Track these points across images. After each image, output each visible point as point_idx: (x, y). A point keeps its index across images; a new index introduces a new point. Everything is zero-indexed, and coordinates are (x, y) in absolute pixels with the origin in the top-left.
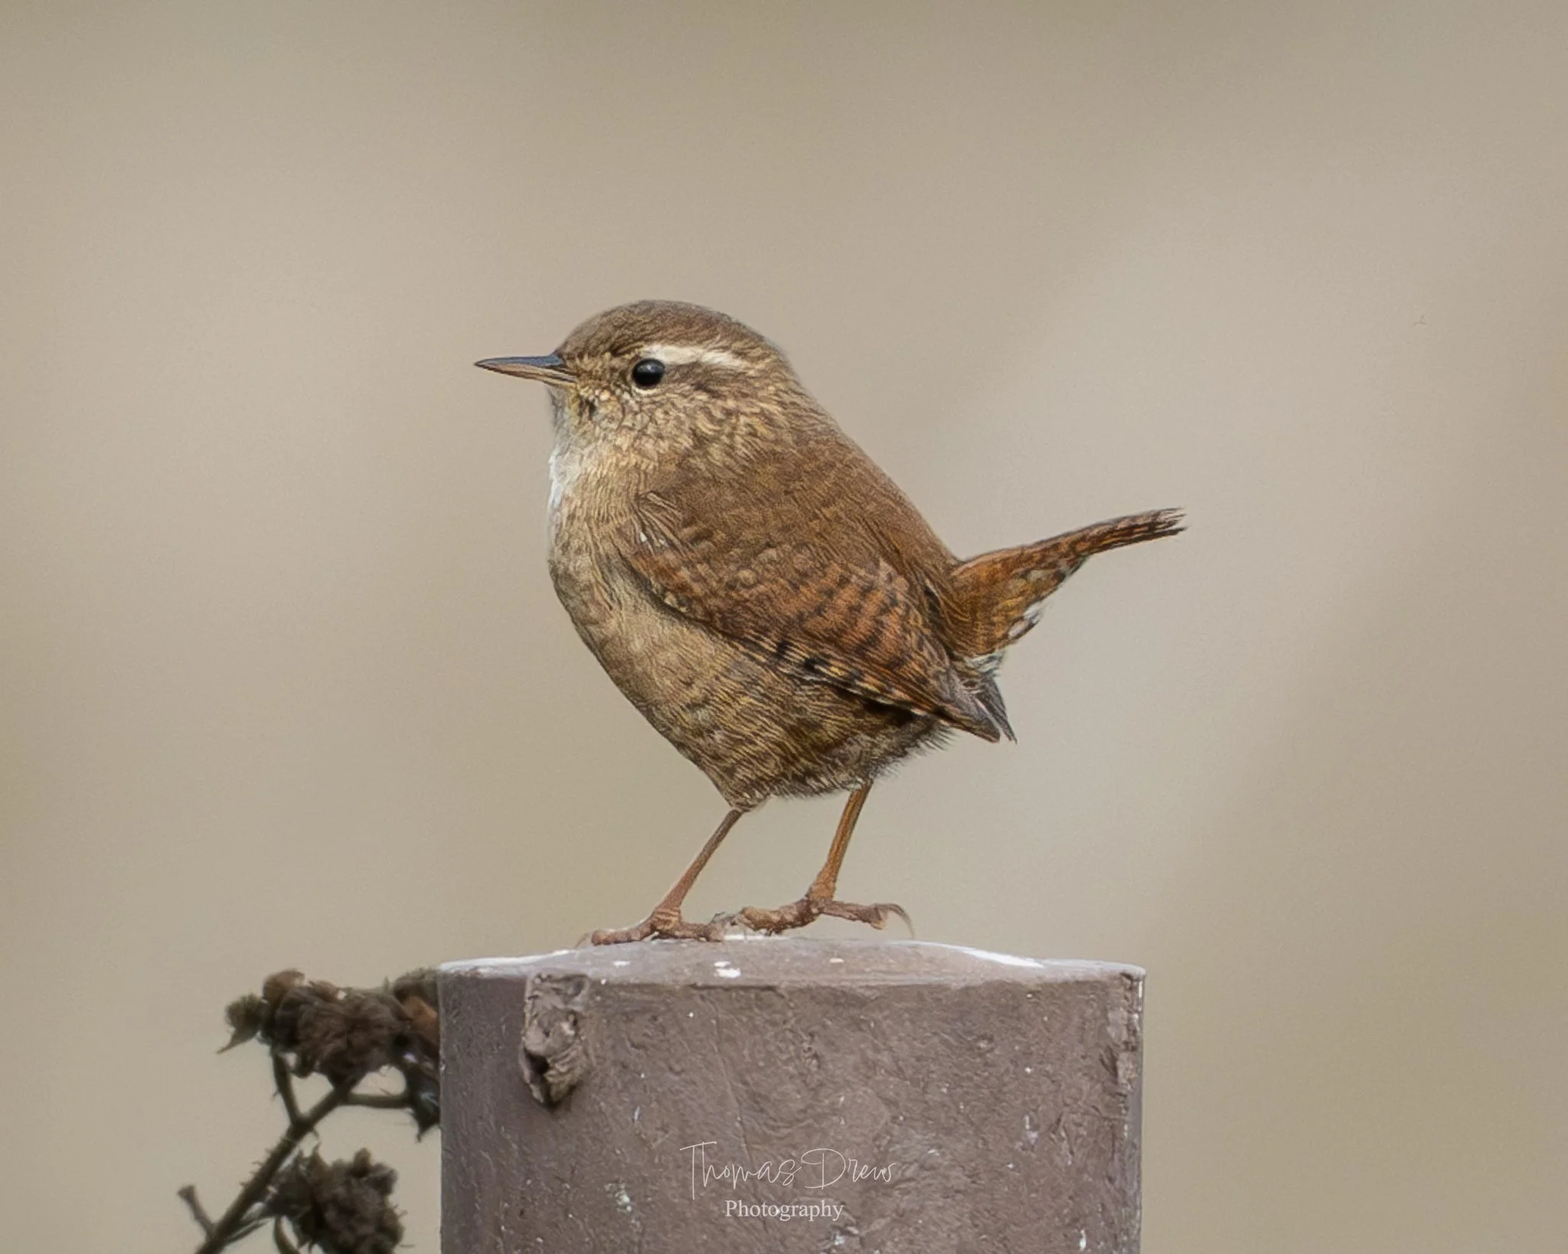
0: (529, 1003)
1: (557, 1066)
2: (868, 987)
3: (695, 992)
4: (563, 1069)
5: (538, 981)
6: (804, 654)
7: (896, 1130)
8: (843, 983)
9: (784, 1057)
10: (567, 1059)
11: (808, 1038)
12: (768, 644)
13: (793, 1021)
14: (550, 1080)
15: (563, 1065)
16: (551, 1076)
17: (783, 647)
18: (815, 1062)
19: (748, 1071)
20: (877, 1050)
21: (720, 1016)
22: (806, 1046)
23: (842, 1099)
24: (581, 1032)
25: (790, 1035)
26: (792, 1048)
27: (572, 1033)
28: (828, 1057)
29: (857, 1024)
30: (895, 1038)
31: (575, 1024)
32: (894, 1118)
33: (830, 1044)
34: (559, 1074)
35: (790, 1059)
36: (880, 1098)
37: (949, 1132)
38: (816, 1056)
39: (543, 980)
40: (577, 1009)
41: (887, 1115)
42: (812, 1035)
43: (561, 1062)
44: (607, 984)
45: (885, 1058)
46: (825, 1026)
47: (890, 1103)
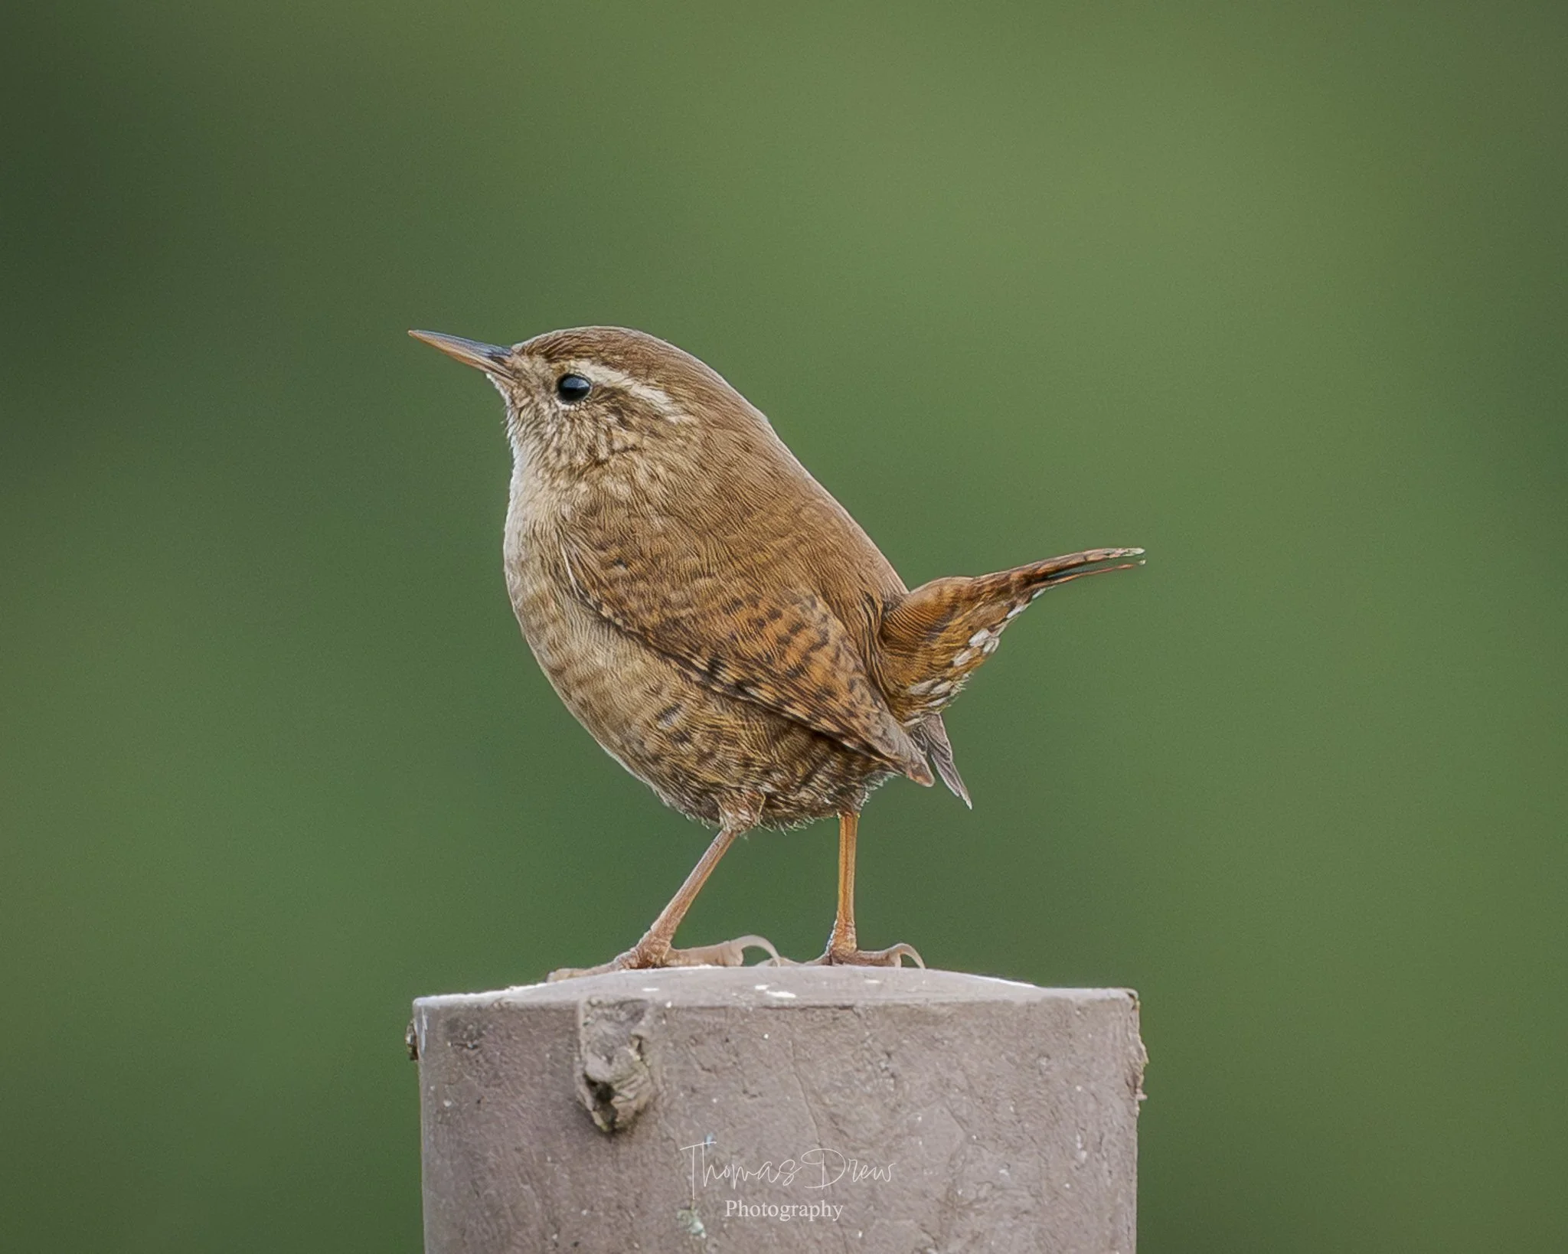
0: (583, 1030)
1: (624, 1092)
2: (943, 1005)
3: (769, 1012)
4: (631, 1095)
5: (588, 1007)
6: (734, 675)
7: (969, 1150)
8: (917, 1002)
9: (863, 1076)
10: (634, 1085)
11: (885, 1057)
12: (701, 663)
13: (870, 1041)
14: (616, 1106)
15: (631, 1090)
16: (617, 1102)
17: (714, 666)
18: (892, 1081)
19: (826, 1091)
20: (950, 1068)
21: (796, 1036)
22: (883, 1065)
23: (920, 1119)
24: (647, 1056)
25: (867, 1055)
26: (869, 1068)
27: (638, 1058)
28: (905, 1076)
29: (932, 1043)
30: (966, 1054)
31: (639, 1049)
32: (969, 1137)
33: (908, 1064)
34: (624, 1101)
35: (869, 1079)
36: (955, 1117)
37: (1017, 1150)
38: (893, 1076)
39: (593, 1006)
40: (641, 1033)
41: (960, 1135)
42: (889, 1055)
43: (628, 1088)
44: (673, 1008)
45: (958, 1077)
46: (901, 1045)
47: (962, 1121)
